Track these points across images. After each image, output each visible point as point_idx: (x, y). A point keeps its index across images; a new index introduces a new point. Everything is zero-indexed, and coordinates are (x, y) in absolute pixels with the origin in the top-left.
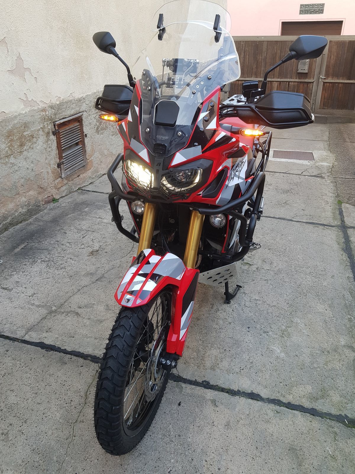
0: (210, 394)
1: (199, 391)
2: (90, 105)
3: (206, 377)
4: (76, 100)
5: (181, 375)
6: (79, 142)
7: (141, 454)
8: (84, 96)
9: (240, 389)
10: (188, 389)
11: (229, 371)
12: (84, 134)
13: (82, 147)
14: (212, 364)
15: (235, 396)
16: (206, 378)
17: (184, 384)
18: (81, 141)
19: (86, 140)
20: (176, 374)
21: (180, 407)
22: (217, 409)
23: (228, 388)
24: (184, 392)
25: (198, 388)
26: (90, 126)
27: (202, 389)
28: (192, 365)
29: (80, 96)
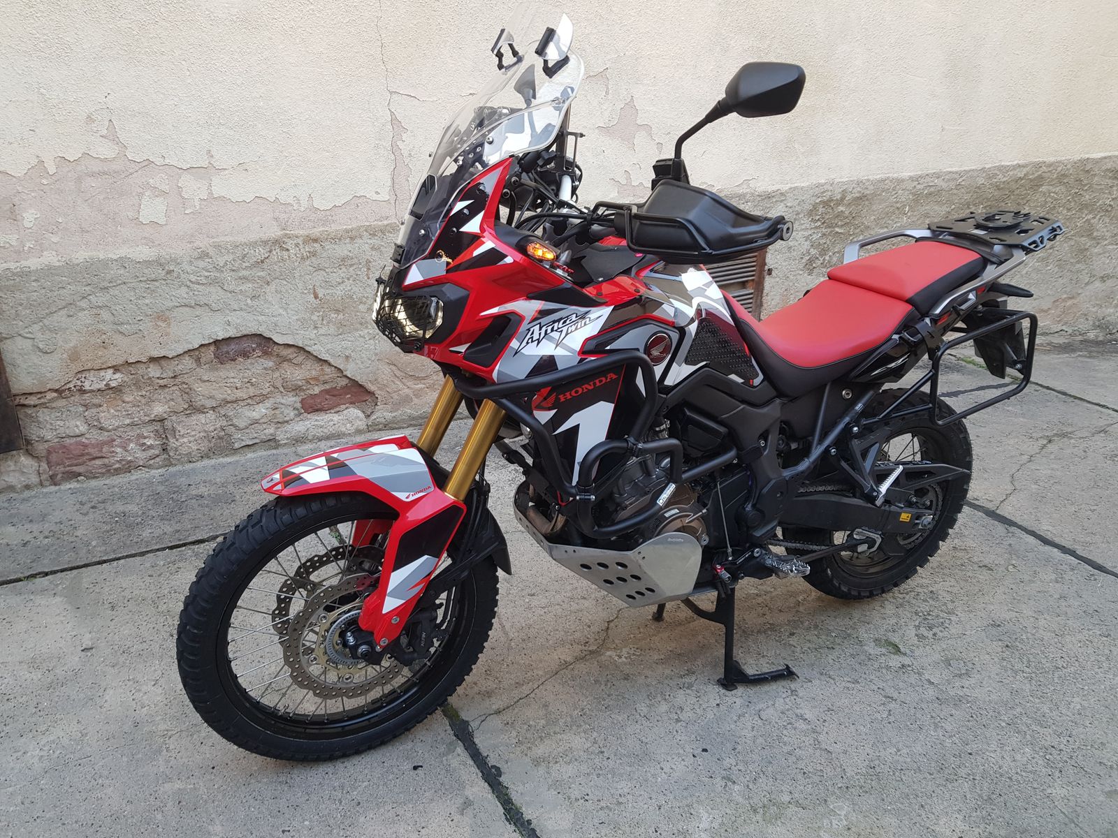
0: (479, 789)
1: (471, 773)
2: (798, 208)
3: (509, 764)
4: (758, 196)
5: (476, 734)
6: (747, 281)
7: (287, 783)
8: (784, 188)
9: (534, 822)
10: (460, 758)
11: (557, 785)
12: (766, 268)
13: (751, 294)
14: (547, 755)
15: (510, 824)
16: (506, 766)
17: (463, 748)
18: (753, 280)
19: (768, 282)
20: (470, 728)
21: (413, 773)
22: (457, 817)
23: (519, 805)
24: (447, 760)
25: (475, 769)
26: (788, 254)
27: (477, 774)
28: (514, 733)
29: (770, 189)
